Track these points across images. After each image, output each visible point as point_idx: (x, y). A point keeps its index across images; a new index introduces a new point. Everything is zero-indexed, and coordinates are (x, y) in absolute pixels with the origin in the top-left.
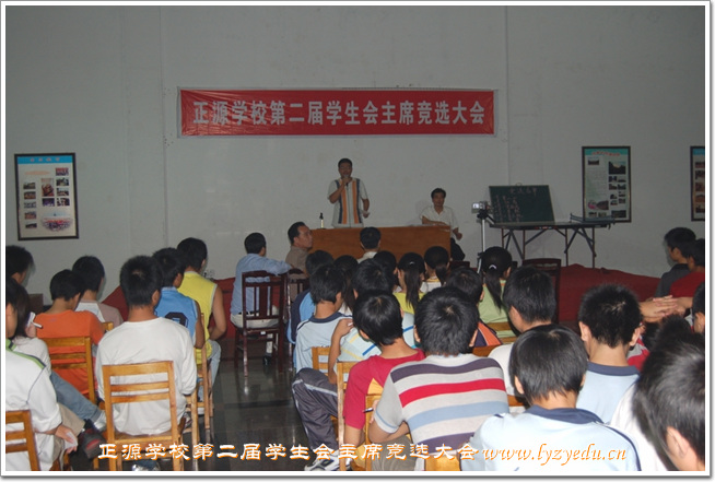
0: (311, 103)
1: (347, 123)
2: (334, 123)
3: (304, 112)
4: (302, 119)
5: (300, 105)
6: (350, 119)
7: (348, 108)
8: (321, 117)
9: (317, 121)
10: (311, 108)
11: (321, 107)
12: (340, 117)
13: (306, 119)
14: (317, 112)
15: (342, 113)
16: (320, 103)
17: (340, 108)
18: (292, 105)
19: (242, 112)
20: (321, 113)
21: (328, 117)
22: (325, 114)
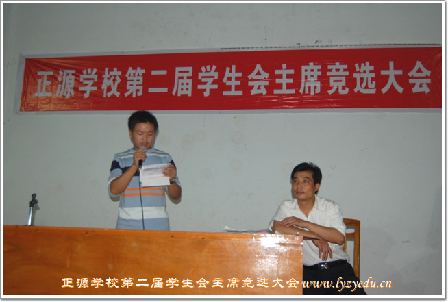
0: (178, 69)
1: (225, 93)
2: (207, 94)
3: (169, 81)
4: (165, 90)
5: (164, 72)
6: (229, 88)
7: (227, 74)
8: (190, 87)
9: (185, 92)
10: (177, 75)
11: (190, 74)
12: (215, 87)
13: (171, 88)
14: (185, 81)
15: (218, 81)
16: (190, 69)
17: (216, 75)
18: (154, 73)
19: (91, 83)
20: (190, 81)
21: (200, 87)
22: (196, 81)
